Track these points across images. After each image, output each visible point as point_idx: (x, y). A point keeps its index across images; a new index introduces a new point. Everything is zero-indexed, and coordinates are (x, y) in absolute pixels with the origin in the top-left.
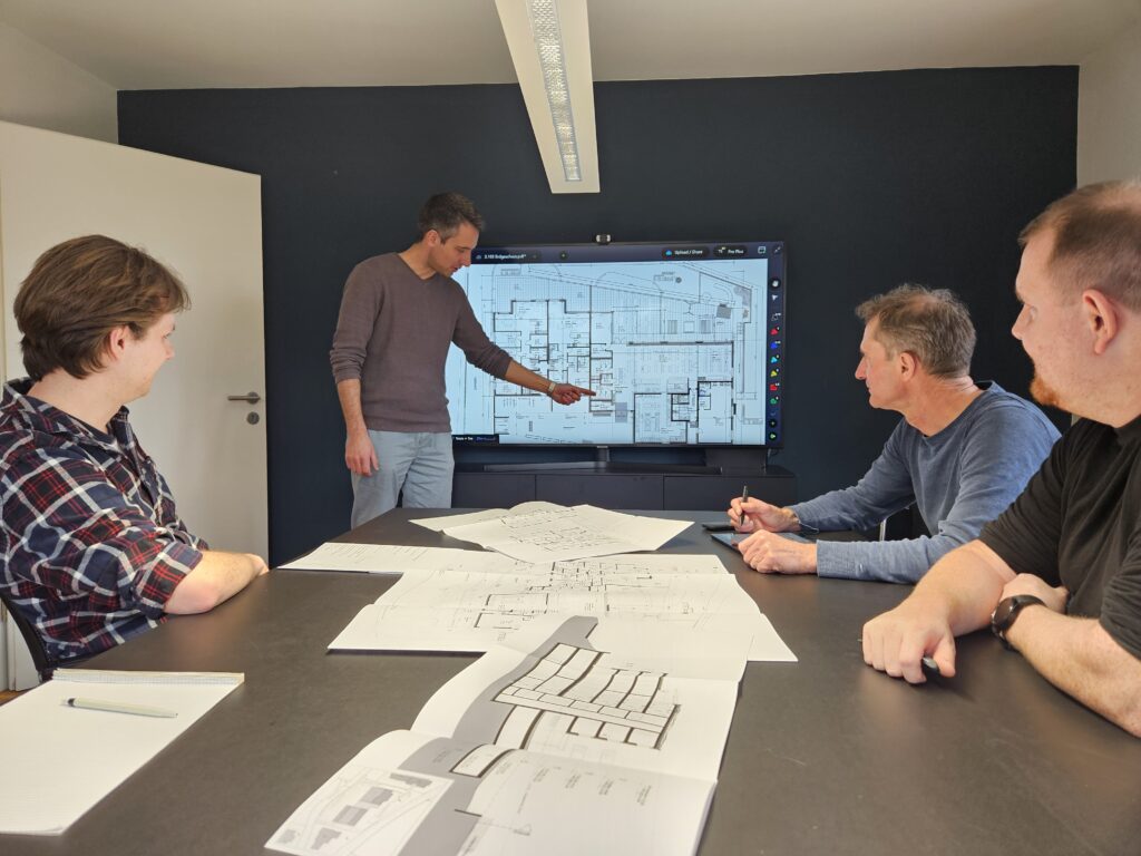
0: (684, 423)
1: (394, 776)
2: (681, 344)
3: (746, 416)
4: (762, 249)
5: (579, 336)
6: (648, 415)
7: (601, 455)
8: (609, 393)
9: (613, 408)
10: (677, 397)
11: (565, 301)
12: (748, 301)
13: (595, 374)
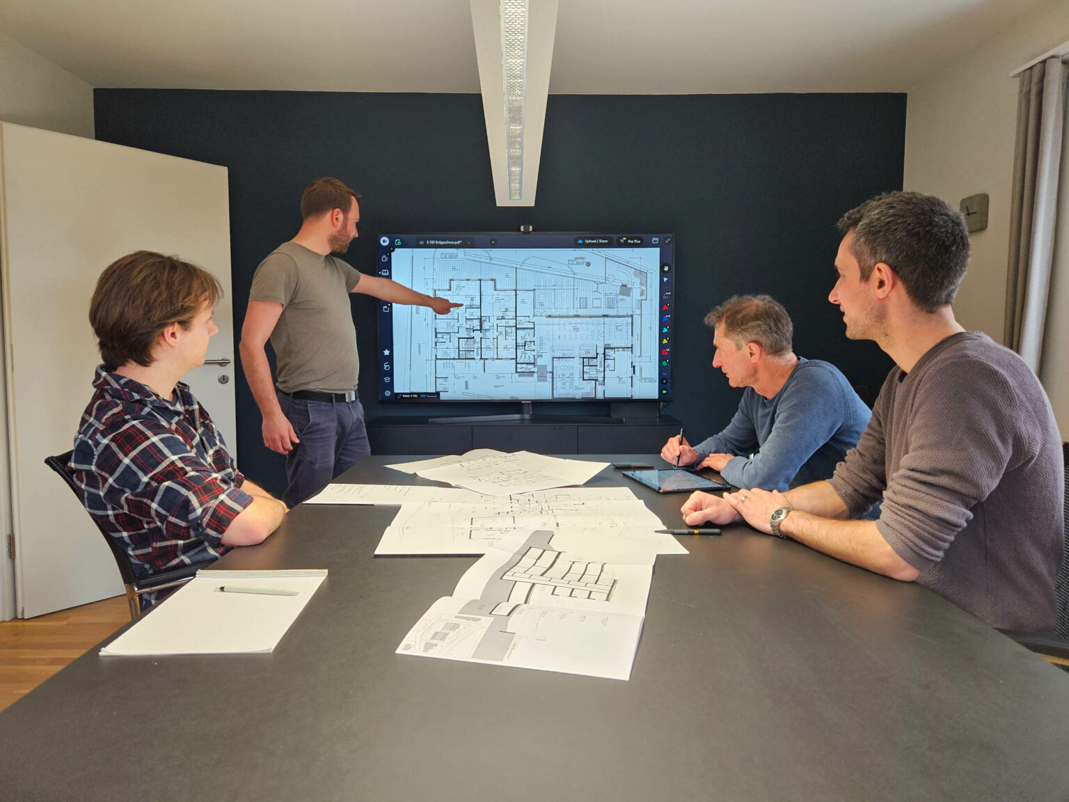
0: (594, 382)
1: (456, 617)
2: (591, 317)
3: (643, 376)
4: (655, 240)
5: (507, 310)
6: (563, 375)
7: (525, 409)
8: (532, 357)
9: (535, 369)
10: (587, 360)
11: (494, 280)
12: (644, 283)
13: (520, 342)
